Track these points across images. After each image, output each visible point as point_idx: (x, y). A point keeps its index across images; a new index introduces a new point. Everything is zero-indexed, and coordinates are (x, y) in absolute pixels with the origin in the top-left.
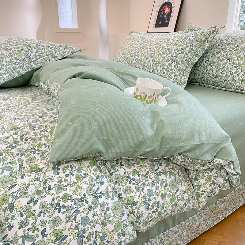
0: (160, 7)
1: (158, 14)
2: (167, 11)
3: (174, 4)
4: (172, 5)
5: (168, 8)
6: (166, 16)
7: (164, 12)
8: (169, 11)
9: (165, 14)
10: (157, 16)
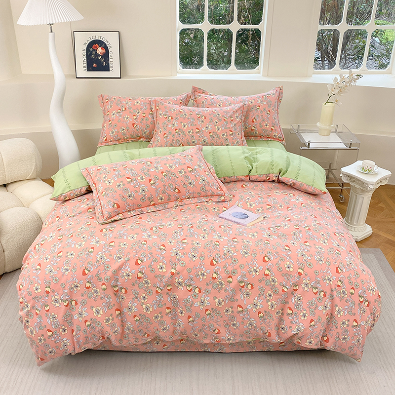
0: (87, 45)
1: (85, 53)
2: (100, 51)
3: (108, 43)
4: (105, 44)
5: (100, 48)
6: (101, 57)
7: (96, 52)
8: (104, 51)
9: (99, 55)
10: (85, 57)
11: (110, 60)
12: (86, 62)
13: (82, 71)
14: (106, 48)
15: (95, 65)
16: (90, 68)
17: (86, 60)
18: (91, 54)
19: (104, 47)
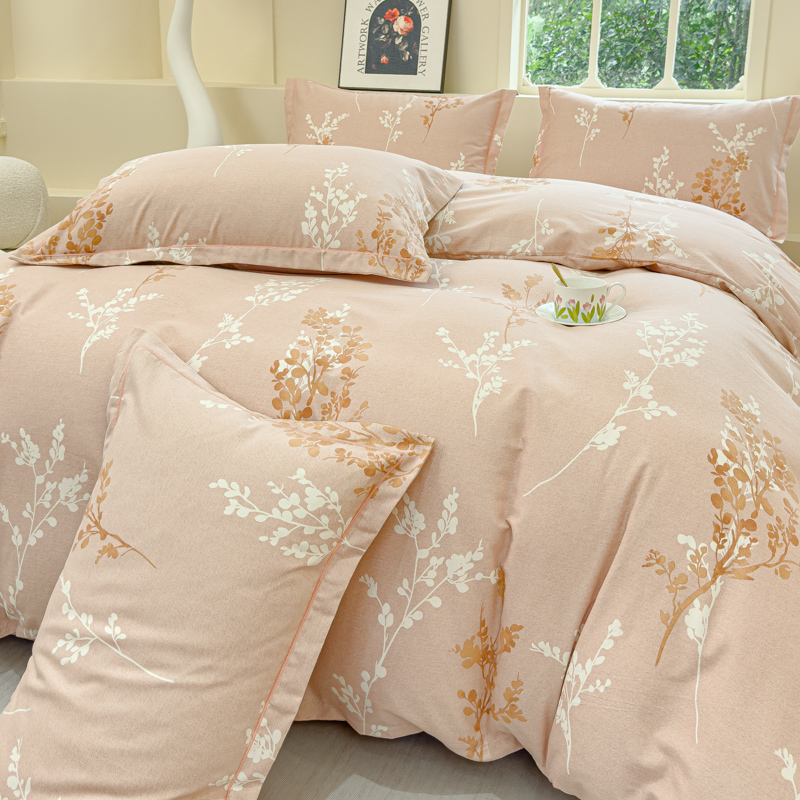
0: (373, 10)
1: (367, 30)
2: (401, 24)
3: (423, 7)
4: (415, 9)
5: (402, 18)
6: (400, 40)
7: (391, 29)
8: (410, 25)
9: (398, 35)
11: (422, 47)
12: (365, 52)
13: (354, 72)
14: (416, 19)
15: (384, 59)
16: (372, 66)
17: (365, 47)
18: (380, 32)
19: (411, 16)
